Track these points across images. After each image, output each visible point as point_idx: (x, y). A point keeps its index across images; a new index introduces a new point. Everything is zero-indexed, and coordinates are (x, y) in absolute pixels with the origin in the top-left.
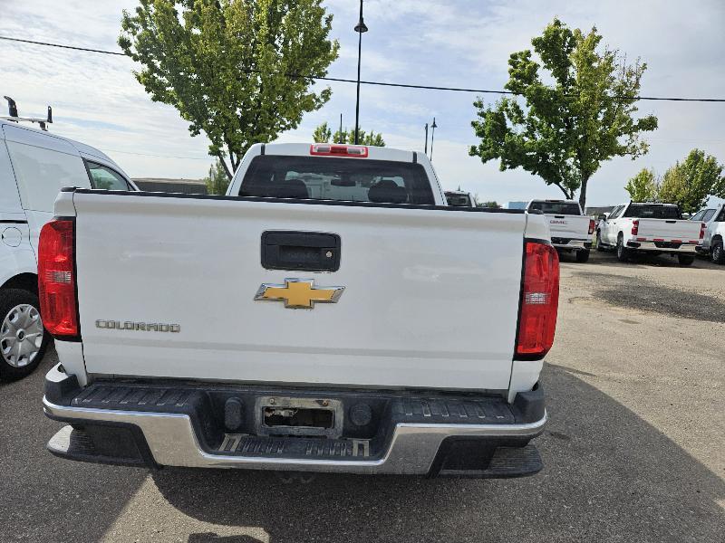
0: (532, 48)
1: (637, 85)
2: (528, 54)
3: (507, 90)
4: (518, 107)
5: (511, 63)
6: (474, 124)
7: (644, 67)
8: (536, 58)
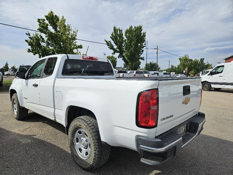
0: (45, 18)
1: (76, 36)
2: (44, 20)
3: (38, 31)
4: (42, 37)
5: (39, 22)
6: (26, 41)
7: (78, 30)
8: (47, 22)
